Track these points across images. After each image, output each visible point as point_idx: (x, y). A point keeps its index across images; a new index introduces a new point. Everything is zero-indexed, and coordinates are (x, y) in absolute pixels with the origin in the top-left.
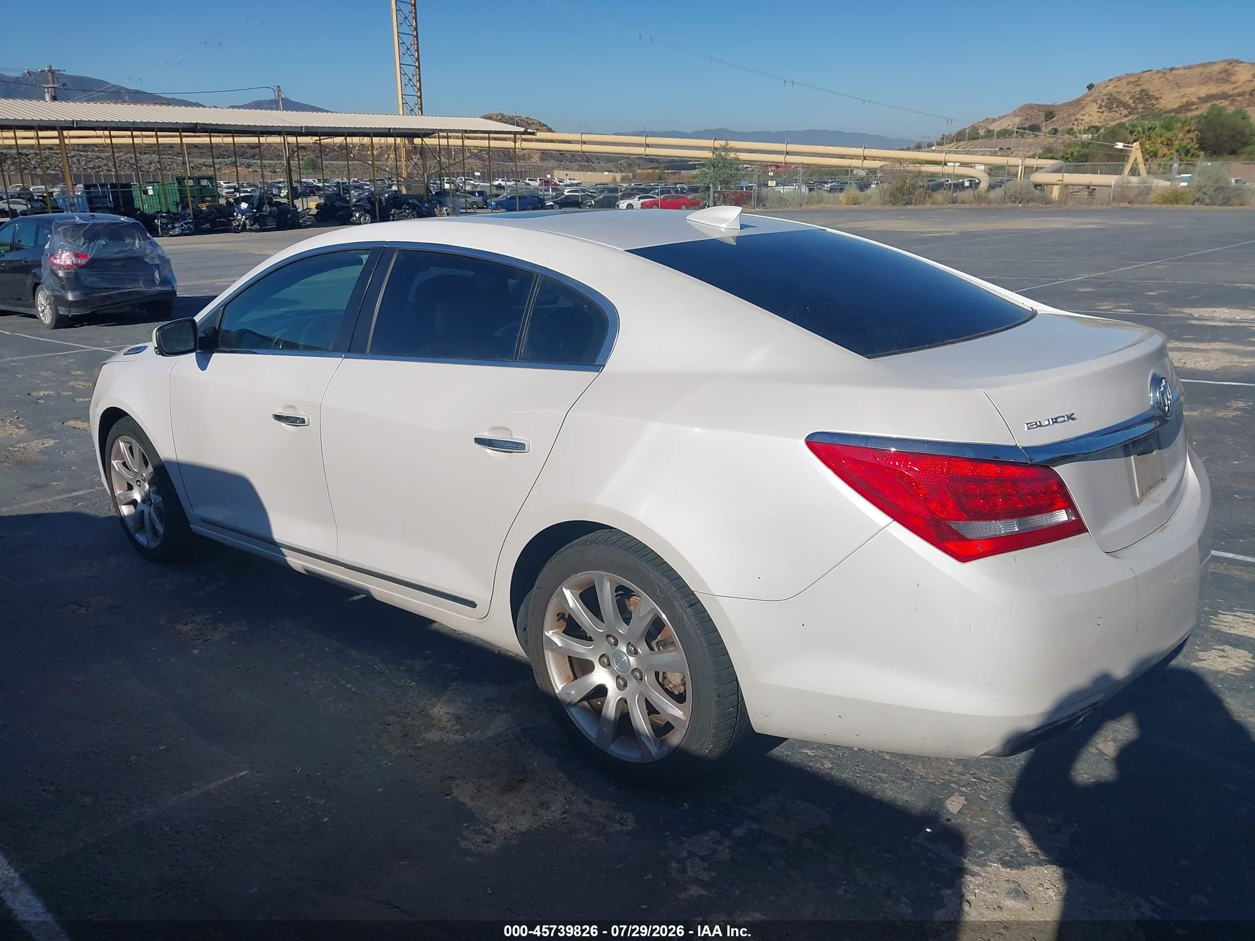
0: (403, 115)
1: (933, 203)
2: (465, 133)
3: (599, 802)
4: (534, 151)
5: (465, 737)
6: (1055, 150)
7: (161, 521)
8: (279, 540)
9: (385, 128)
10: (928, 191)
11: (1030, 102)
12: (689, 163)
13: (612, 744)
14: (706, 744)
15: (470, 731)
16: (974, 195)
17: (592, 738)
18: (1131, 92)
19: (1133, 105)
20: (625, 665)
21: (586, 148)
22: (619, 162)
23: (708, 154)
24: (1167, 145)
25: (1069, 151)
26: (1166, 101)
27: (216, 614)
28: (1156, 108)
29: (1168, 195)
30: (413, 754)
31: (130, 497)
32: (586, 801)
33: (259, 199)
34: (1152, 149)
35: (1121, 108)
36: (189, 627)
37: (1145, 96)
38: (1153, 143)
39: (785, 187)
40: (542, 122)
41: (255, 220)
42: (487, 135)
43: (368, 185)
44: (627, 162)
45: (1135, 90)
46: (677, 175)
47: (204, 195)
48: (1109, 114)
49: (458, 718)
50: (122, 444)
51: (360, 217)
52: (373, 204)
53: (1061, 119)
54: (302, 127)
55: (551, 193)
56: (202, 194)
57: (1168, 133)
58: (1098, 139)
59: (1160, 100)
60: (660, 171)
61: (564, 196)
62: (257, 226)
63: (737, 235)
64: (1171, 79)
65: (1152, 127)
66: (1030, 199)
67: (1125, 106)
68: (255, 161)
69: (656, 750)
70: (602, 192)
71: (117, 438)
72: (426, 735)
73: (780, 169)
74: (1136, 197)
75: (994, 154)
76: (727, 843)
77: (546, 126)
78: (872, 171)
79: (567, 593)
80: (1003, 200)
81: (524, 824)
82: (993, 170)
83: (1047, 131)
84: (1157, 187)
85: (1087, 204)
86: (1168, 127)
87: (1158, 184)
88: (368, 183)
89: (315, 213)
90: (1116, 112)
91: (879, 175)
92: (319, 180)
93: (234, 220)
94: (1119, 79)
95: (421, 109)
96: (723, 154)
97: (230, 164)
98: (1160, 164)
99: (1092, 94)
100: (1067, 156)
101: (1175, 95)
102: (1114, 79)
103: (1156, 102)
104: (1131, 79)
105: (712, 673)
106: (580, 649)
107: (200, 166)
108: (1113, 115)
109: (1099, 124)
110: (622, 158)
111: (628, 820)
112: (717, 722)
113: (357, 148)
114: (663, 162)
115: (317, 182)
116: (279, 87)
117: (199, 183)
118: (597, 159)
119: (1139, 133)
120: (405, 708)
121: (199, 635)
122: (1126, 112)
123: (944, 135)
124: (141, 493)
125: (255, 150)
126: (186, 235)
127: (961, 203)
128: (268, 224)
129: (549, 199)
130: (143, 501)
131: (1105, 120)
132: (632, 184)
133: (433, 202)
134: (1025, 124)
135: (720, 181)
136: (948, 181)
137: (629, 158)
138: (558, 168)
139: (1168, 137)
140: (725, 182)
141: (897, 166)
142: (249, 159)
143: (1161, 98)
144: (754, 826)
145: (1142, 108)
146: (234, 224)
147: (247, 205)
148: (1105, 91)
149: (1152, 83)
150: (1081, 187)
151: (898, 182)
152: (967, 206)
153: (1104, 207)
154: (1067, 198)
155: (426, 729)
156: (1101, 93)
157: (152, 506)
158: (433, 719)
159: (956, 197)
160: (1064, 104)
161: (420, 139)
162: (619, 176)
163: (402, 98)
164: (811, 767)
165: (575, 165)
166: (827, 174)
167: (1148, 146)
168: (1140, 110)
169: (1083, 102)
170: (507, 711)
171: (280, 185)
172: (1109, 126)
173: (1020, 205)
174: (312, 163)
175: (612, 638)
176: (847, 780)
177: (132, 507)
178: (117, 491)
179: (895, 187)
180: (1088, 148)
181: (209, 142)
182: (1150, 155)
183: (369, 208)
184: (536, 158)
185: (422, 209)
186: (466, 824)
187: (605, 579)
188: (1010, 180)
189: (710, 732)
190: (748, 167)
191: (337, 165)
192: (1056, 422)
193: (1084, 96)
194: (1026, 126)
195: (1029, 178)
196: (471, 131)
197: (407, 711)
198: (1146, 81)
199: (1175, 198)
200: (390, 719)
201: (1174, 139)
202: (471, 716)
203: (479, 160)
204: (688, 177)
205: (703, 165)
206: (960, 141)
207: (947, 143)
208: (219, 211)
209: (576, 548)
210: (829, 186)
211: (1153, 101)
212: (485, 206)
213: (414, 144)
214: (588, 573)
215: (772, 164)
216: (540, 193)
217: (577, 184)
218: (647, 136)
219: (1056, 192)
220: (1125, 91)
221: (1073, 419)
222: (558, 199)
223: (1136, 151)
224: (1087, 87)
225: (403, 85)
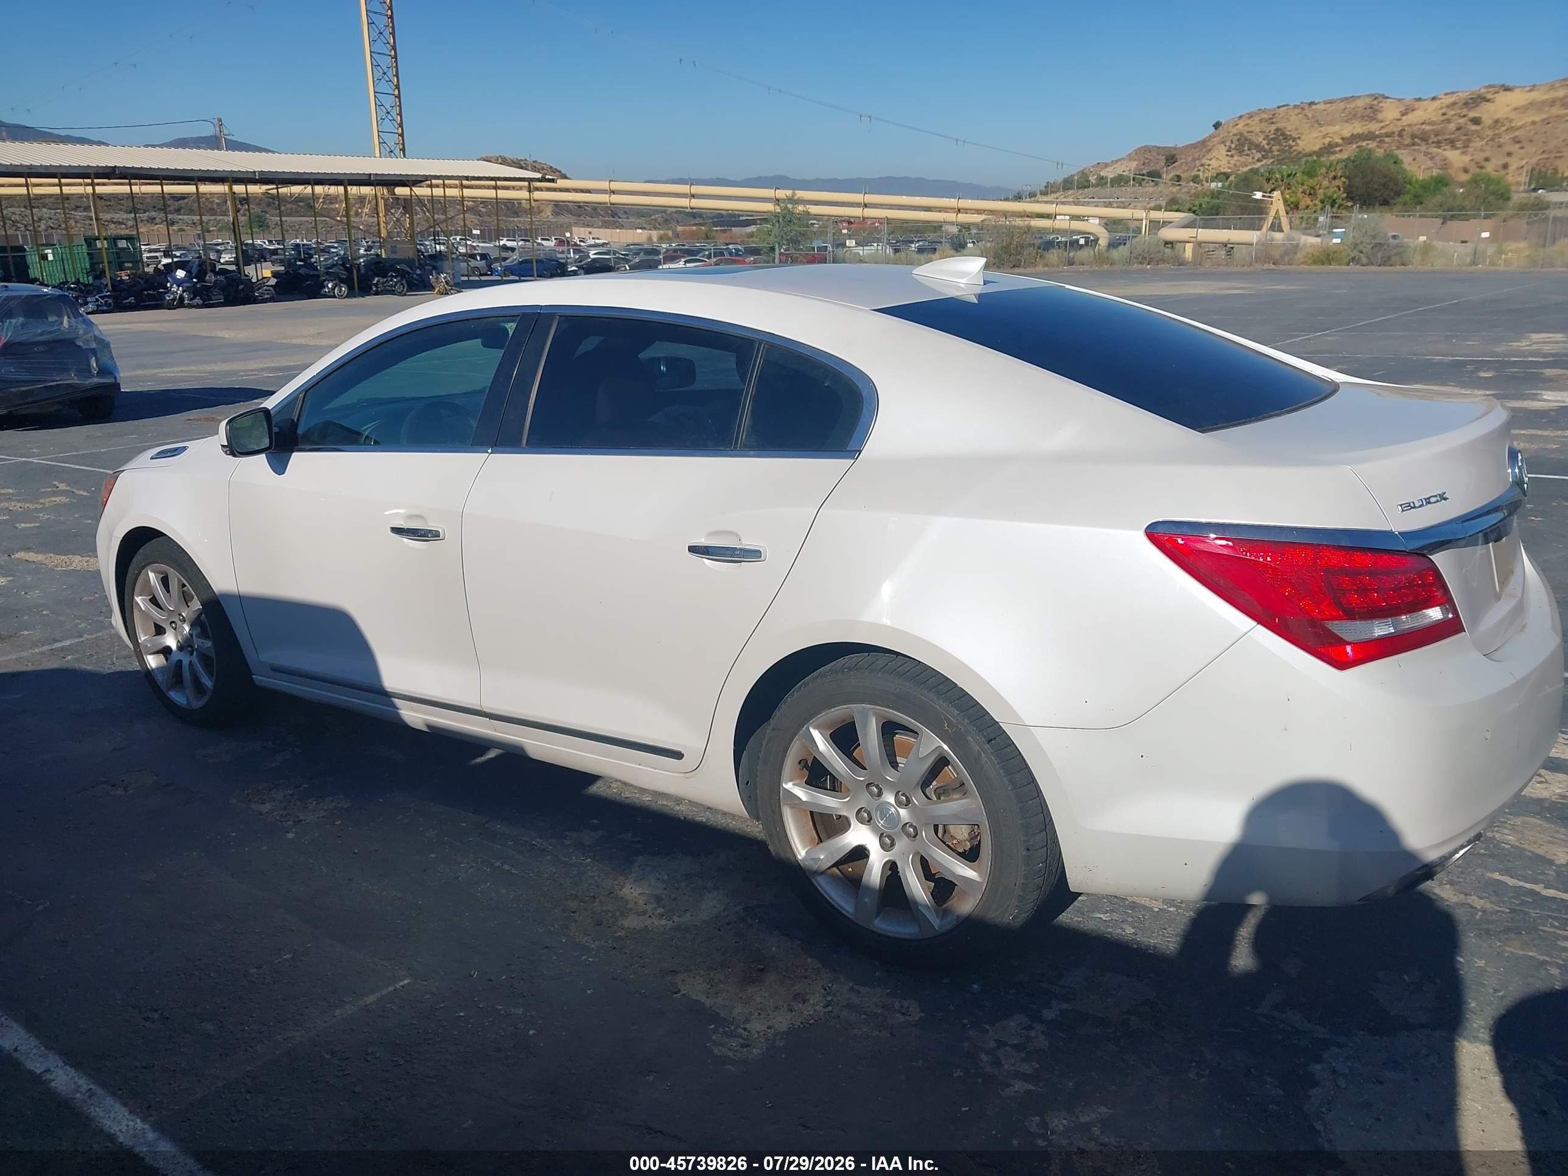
0: (380, 157)
1: (1046, 265)
2: (464, 181)
3: (868, 989)
4: (544, 202)
5: (673, 922)
6: (1180, 202)
7: (210, 674)
8: (392, 689)
9: (364, 174)
10: (1039, 251)
11: (1148, 144)
12: (741, 218)
13: (876, 918)
14: (1009, 910)
15: (677, 914)
16: (1095, 255)
17: (848, 912)
18: (1264, 132)
19: (1267, 147)
20: (894, 820)
21: (616, 199)
22: (653, 217)
23: (769, 207)
24: (1310, 194)
25: (1197, 203)
26: (1305, 142)
27: (301, 788)
28: (1295, 150)
29: (1318, 254)
30: (615, 946)
31: (161, 644)
32: (852, 989)
33: (200, 265)
34: (1292, 200)
35: (1254, 151)
36: (268, 806)
37: (1281, 136)
38: (1293, 192)
39: (865, 248)
40: (554, 167)
41: (195, 292)
42: (493, 183)
43: (336, 248)
44: (662, 217)
45: (1269, 129)
46: (728, 234)
47: (123, 260)
48: (1239, 158)
49: (658, 899)
50: (152, 575)
51: (333, 289)
52: (349, 271)
53: (1184, 165)
54: (255, 172)
55: (572, 255)
56: (120, 259)
57: (1311, 180)
58: (1229, 187)
59: (1298, 141)
60: (707, 229)
61: (590, 260)
62: (198, 301)
63: (979, 292)
64: (1310, 115)
65: (1292, 173)
66: (1161, 259)
67: (1259, 148)
68: (181, 217)
69: (938, 921)
70: (637, 254)
71: (144, 567)
72: (624, 922)
73: (853, 225)
74: (1282, 257)
75: (1109, 205)
76: (1039, 1027)
77: (560, 172)
78: (966, 227)
79: (816, 734)
80: (1129, 262)
81: (782, 1021)
82: (1110, 224)
83: (1169, 178)
84: (1305, 245)
85: (1227, 265)
86: (1310, 173)
87: (1306, 240)
88: (336, 245)
89: (274, 284)
90: (1248, 155)
91: (974, 231)
92: (270, 242)
93: (166, 293)
94: (1251, 116)
95: (403, 150)
96: (790, 206)
97: (147, 221)
98: (1302, 218)
99: (1219, 135)
100: (1195, 208)
101: (1315, 135)
102: (1244, 115)
103: (1293, 144)
104: (1265, 116)
105: (1019, 822)
106: (829, 802)
107: (106, 223)
108: (1244, 160)
109: (1230, 170)
110: (657, 212)
111: (911, 1009)
112: (1025, 882)
113: (321, 200)
114: (708, 218)
115: (267, 243)
116: (220, 120)
117: (116, 245)
118: (626, 213)
119: (1276, 181)
120: (588, 890)
121: (285, 816)
122: (1258, 155)
123: (1048, 183)
124: (177, 637)
125: (180, 202)
126: (103, 312)
127: (1080, 265)
128: (213, 298)
129: (571, 263)
130: (181, 648)
131: (1235, 165)
132: (674, 245)
133: (427, 267)
134: (1144, 169)
135: (787, 240)
136: (1058, 238)
137: (665, 212)
138: (576, 224)
139: (1310, 185)
140: (794, 242)
141: (1002, 221)
142: (173, 214)
143: (1299, 138)
144: (1065, 1006)
145: (1278, 151)
146: (168, 298)
147: (185, 273)
148: (1234, 131)
149: (1289, 121)
150: (1217, 245)
151: (1003, 240)
152: (1086, 268)
153: (1245, 269)
154: (1202, 259)
155: (622, 915)
156: (1229, 132)
157: (195, 653)
158: (627, 902)
159: (1073, 258)
160: (1187, 147)
161: (408, 189)
162: (655, 234)
163: (379, 135)
164: (1110, 933)
165: (598, 221)
166: (911, 231)
167: (1288, 196)
168: (1275, 153)
169: (1209, 143)
170: (716, 888)
171: (219, 248)
172: (1239, 172)
173: (1148, 267)
174: (257, 219)
175: (875, 788)
176: (1158, 946)
177: (162, 657)
178: (142, 636)
179: (1000, 245)
180: (1218, 199)
181: (129, 192)
182: (1292, 207)
183: (345, 277)
184: (548, 212)
185: (412, 277)
186: (713, 1026)
187: (871, 713)
188: (1136, 237)
189: (1015, 893)
190: (815, 224)
191: (291, 222)
192: (1430, 503)
193: (1210, 136)
194: (1144, 172)
195: (1157, 235)
196: (474, 177)
197: (592, 894)
198: (1282, 118)
199: (1327, 257)
200: (573, 905)
201: (1317, 187)
202: (673, 896)
203: (475, 214)
204: (742, 235)
205: (766, 220)
206: (1068, 189)
207: (1052, 192)
208: (146, 281)
209: (829, 677)
210: (917, 245)
211: (1291, 142)
212: (489, 273)
213: (395, 195)
214: (846, 708)
215: (843, 219)
216: (559, 256)
217: (603, 245)
218: (692, 184)
219: (1189, 251)
220: (1258, 130)
221: (1445, 499)
222: (582, 263)
223: (1277, 203)
224: (1214, 126)
225: (379, 119)
